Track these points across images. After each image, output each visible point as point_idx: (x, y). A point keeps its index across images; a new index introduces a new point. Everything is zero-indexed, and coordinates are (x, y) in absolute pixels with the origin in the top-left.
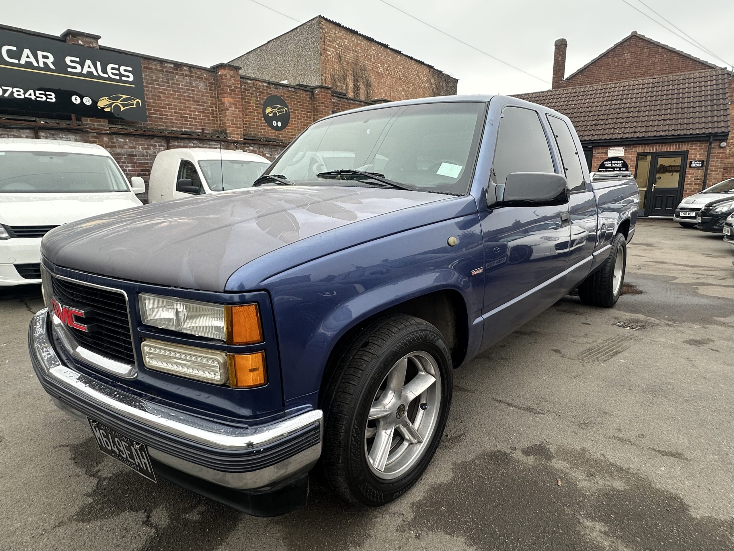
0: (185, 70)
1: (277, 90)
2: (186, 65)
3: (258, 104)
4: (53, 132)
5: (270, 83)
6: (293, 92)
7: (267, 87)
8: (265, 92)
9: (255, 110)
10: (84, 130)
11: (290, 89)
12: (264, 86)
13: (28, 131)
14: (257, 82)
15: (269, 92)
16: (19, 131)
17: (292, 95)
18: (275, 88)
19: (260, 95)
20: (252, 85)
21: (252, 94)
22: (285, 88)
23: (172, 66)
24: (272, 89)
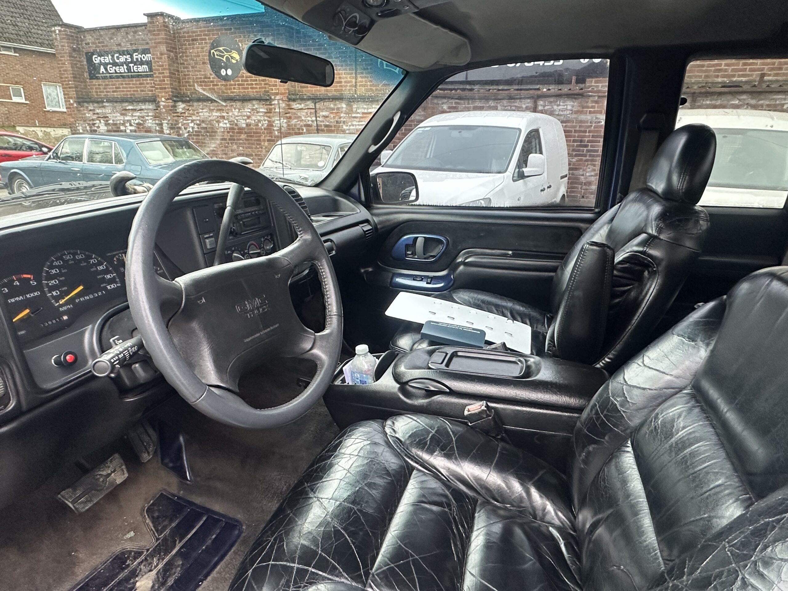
4: (552, 99)
10: (585, 94)
13: (529, 101)
16: (521, 102)
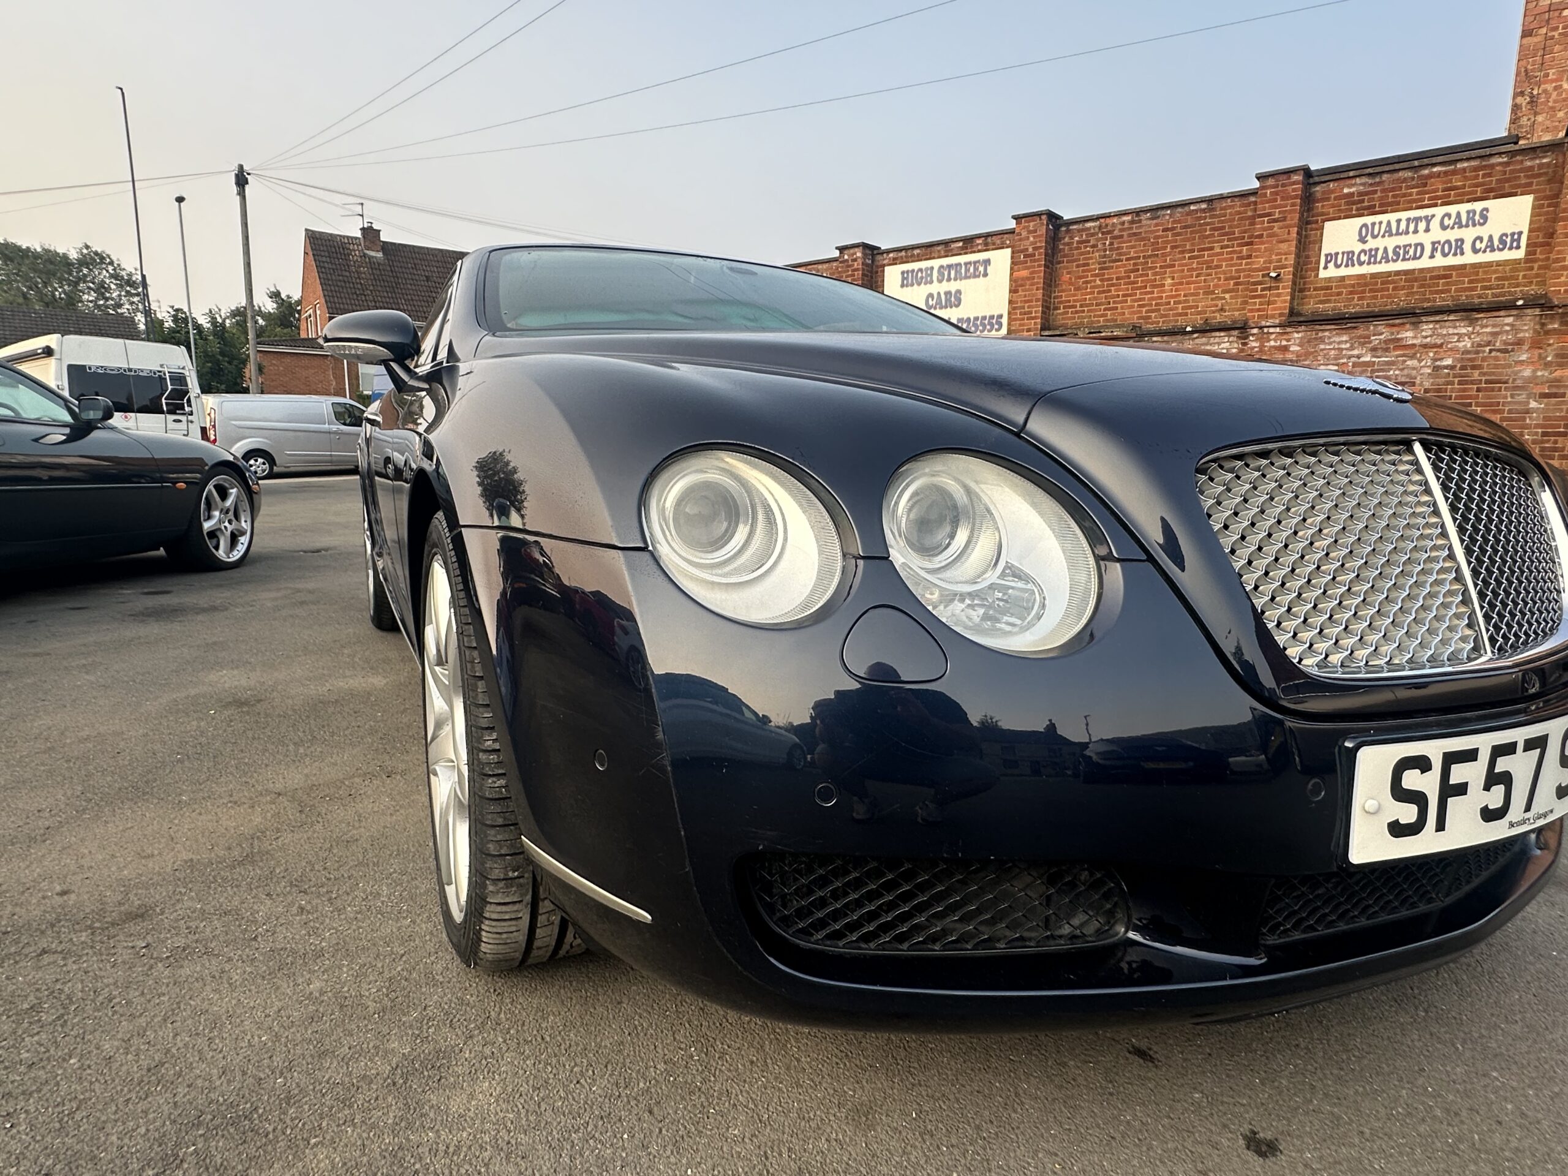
0: (978, 245)
1: (1155, 221)
2: (979, 236)
3: (1105, 263)
5: (1138, 212)
6: (1204, 211)
7: (1132, 222)
8: (1125, 233)
9: (1096, 275)
11: (1192, 208)
12: (1123, 223)
14: (1108, 221)
15: (1135, 231)
17: (1200, 218)
18: (1152, 219)
19: (1111, 244)
20: (1097, 230)
21: (1093, 246)
22: (1180, 210)
23: (961, 244)
24: (1144, 222)
